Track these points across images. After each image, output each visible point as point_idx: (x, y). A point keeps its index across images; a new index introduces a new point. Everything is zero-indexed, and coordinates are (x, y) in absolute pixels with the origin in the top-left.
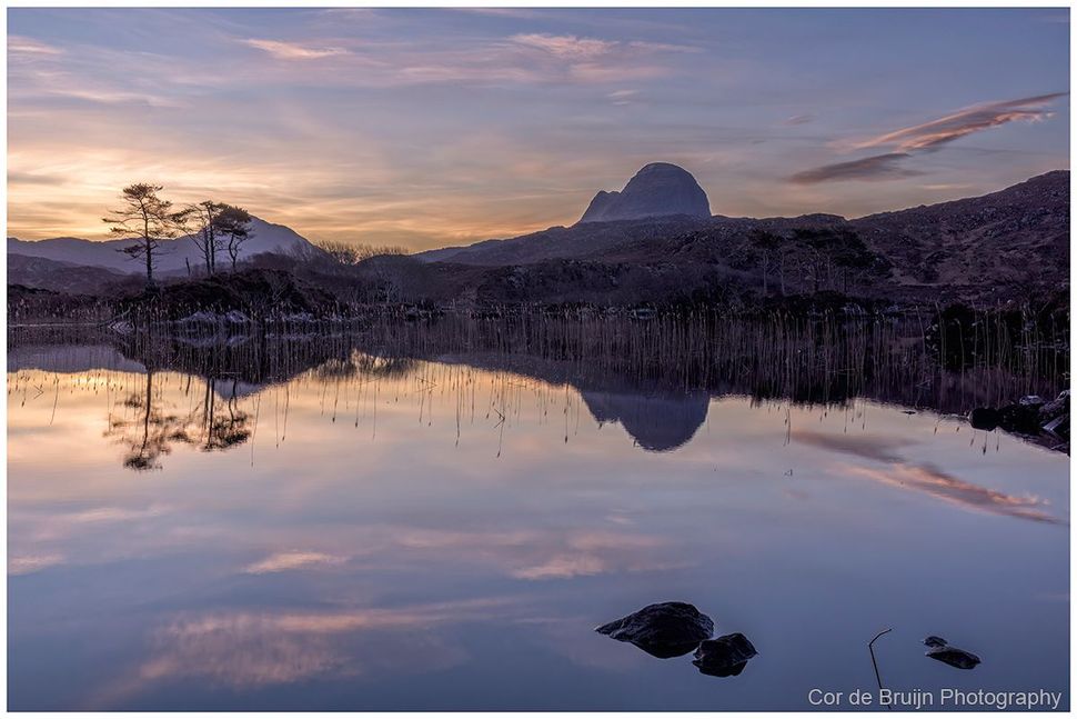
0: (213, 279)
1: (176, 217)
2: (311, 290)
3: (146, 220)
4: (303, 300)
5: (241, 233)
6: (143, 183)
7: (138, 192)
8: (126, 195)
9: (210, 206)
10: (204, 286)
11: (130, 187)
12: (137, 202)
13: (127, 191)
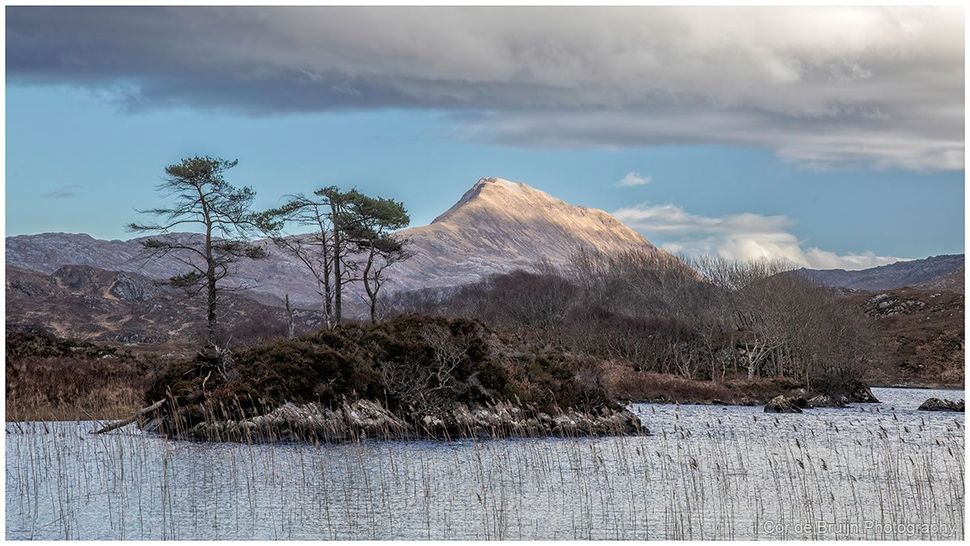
0: (328, 339)
1: (263, 221)
2: (523, 359)
3: (209, 224)
4: (502, 381)
5: (391, 248)
6: (202, 156)
7: (195, 172)
8: (173, 178)
9: (334, 197)
10: (304, 352)
11: (179, 163)
12: (192, 191)
13: (174, 171)
